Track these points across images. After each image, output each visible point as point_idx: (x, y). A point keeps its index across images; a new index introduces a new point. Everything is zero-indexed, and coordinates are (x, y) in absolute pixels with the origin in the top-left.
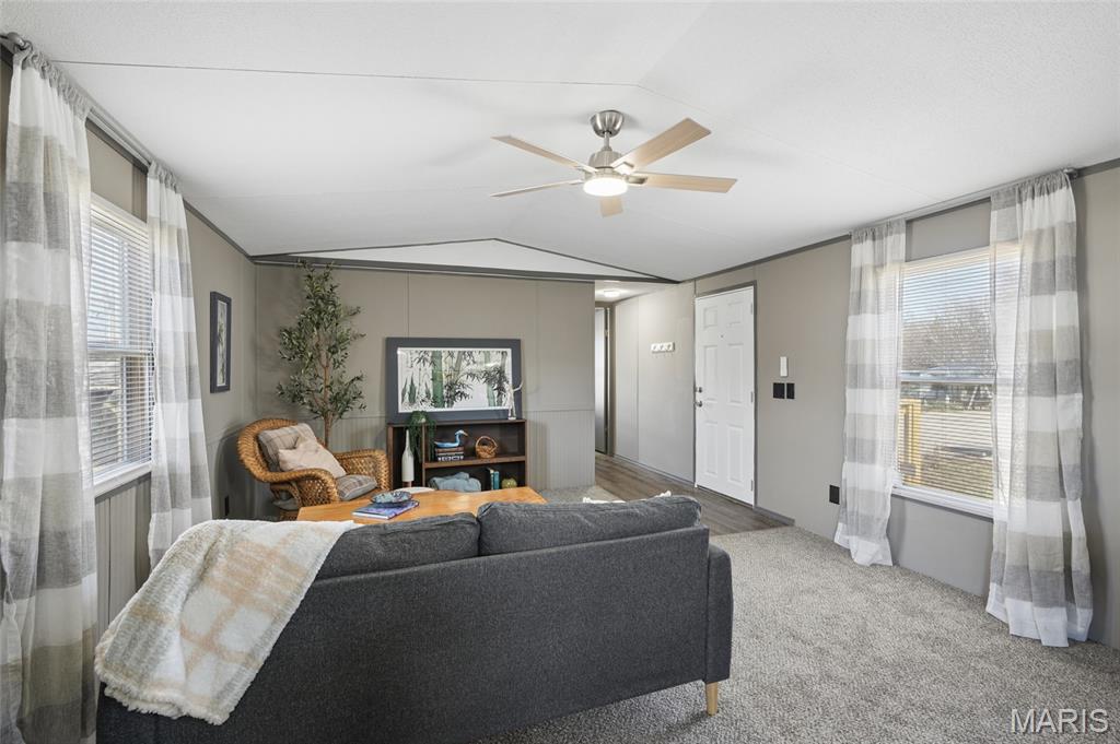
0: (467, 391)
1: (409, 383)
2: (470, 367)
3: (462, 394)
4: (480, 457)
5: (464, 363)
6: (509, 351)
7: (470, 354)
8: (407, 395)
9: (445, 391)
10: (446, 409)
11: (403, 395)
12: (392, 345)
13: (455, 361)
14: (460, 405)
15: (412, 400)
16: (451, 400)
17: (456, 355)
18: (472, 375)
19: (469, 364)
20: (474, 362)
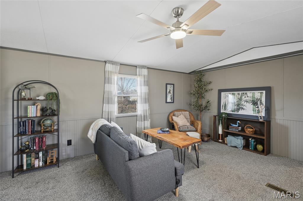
0: (244, 107)
1: (224, 103)
2: (246, 98)
3: (242, 108)
4: (246, 133)
5: (243, 97)
6: (264, 92)
7: (246, 94)
8: (223, 107)
9: (236, 107)
10: (236, 113)
11: (222, 107)
12: (220, 91)
13: (240, 96)
14: (241, 112)
15: (225, 109)
16: (238, 110)
17: (240, 94)
18: (247, 102)
19: (245, 97)
20: (248, 97)
